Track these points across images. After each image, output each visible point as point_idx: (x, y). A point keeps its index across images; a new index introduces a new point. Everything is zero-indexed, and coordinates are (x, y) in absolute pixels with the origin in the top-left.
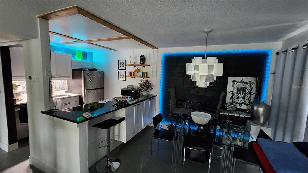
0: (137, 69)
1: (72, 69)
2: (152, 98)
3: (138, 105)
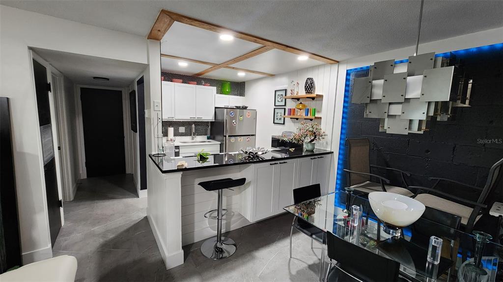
1: (216, 108)
2: (319, 156)
3: (280, 163)
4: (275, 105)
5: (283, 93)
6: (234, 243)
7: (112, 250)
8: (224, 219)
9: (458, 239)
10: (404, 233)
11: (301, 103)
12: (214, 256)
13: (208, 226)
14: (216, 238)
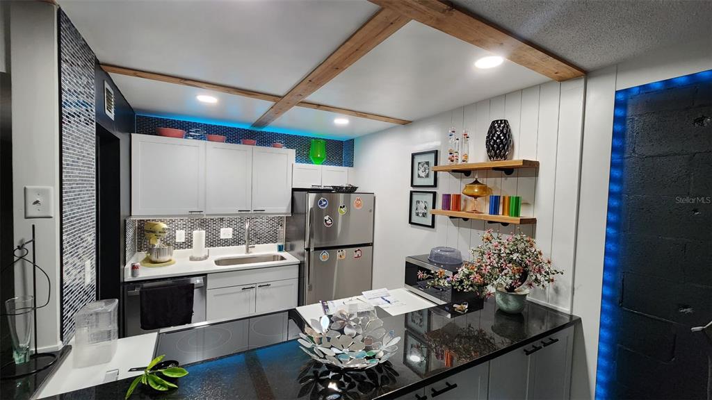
1: (293, 190)
4: (412, 185)
5: (431, 158)
11: (476, 182)
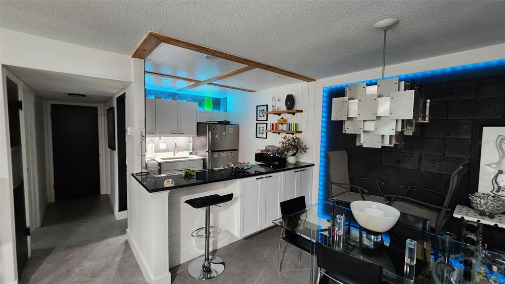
0: (282, 118)
1: (198, 123)
2: (301, 169)
3: (266, 177)
4: (257, 120)
5: (265, 108)
6: (221, 261)
7: (90, 279)
8: (211, 237)
9: (430, 242)
10: (383, 239)
12: (202, 276)
13: (195, 245)
14: (204, 257)
